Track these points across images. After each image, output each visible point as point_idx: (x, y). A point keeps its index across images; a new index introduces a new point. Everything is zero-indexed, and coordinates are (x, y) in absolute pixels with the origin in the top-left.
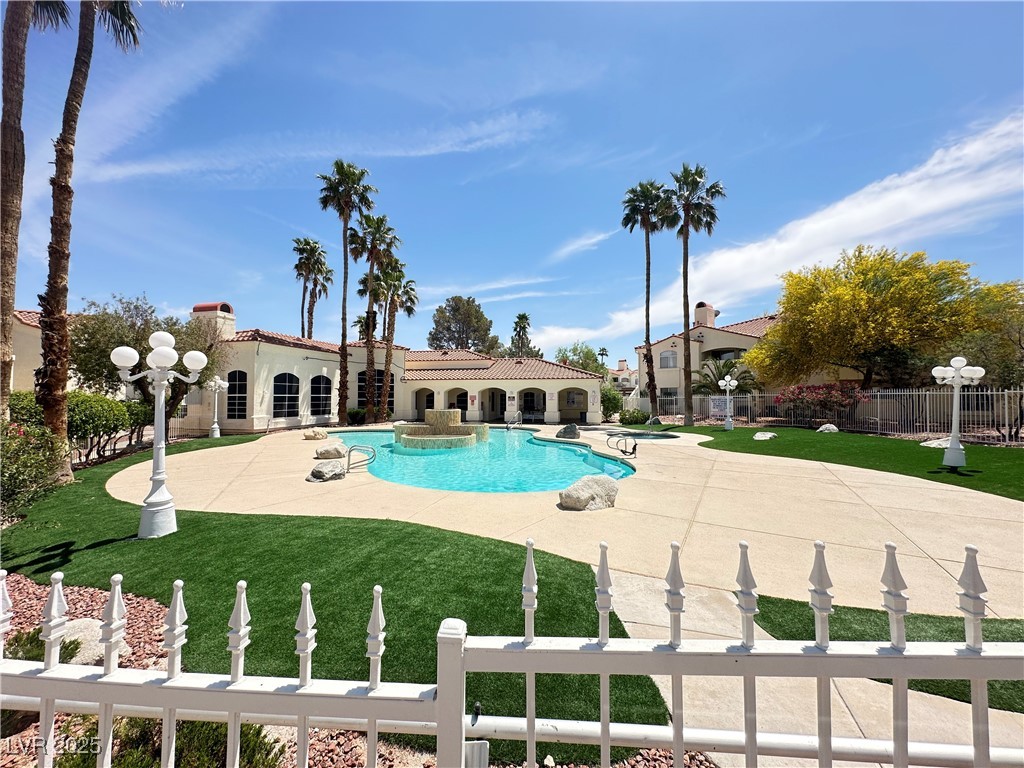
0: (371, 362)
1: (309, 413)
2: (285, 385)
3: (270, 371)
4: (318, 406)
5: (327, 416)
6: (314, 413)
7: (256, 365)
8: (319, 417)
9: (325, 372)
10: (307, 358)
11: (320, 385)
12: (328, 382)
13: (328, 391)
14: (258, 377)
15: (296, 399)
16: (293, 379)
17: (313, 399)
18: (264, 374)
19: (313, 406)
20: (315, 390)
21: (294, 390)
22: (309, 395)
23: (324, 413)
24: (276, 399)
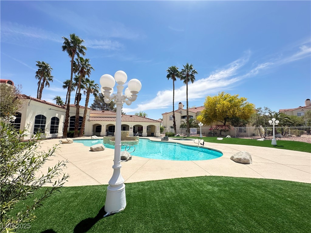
0: (78, 113)
1: (49, 132)
2: (40, 120)
3: (34, 113)
4: (53, 129)
5: (56, 134)
6: (51, 133)
7: (27, 110)
8: (53, 134)
9: (57, 116)
10: (51, 109)
11: (55, 121)
12: (58, 119)
13: (58, 123)
14: (28, 116)
15: (44, 126)
16: (44, 118)
17: (51, 127)
18: (30, 115)
19: (51, 129)
20: (52, 123)
21: (44, 122)
22: (50, 125)
23: (55, 133)
24: (35, 126)
